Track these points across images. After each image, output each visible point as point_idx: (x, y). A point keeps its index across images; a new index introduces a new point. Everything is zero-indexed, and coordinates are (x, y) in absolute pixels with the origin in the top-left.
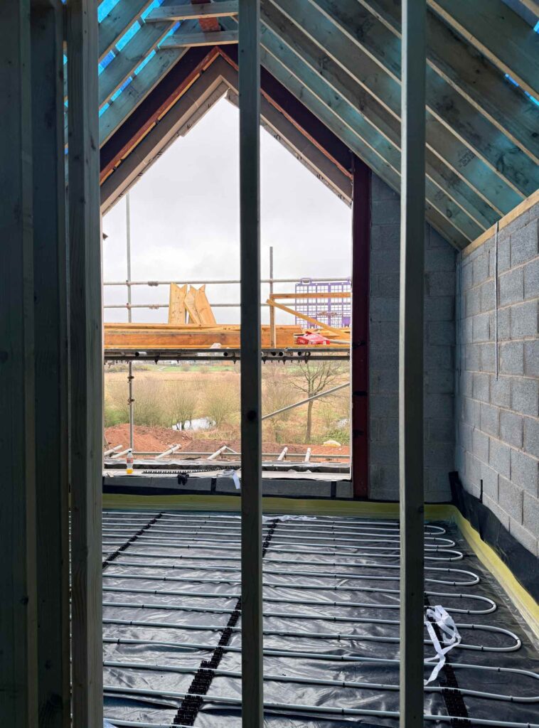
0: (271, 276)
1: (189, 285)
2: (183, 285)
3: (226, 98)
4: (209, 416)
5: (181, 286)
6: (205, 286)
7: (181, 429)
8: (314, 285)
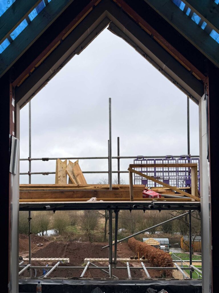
0: (118, 154)
1: (68, 160)
2: (65, 160)
3: (108, 28)
4: (56, 228)
5: (63, 161)
6: (78, 161)
7: (42, 235)
8: (145, 160)
